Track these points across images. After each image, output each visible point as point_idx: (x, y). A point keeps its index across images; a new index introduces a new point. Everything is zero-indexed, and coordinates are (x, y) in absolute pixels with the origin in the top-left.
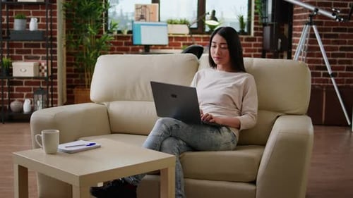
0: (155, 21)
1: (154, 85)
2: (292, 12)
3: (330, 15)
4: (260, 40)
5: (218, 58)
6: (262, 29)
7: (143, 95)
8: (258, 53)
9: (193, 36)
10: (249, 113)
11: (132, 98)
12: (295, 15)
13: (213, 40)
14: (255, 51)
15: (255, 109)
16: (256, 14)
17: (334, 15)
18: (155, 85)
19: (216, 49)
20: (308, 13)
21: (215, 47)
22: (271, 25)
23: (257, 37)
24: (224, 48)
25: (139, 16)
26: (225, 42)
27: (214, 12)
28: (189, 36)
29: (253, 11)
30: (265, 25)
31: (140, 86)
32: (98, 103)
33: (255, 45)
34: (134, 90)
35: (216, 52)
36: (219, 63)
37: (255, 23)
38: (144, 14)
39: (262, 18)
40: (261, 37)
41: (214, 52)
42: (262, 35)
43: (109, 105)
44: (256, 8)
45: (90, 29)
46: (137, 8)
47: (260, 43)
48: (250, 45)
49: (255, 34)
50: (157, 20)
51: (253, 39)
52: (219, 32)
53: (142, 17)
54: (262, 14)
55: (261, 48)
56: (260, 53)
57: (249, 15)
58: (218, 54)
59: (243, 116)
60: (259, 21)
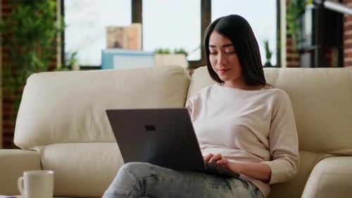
0: (136, 49)
1: (111, 114)
2: (342, 29)
5: (224, 71)
6: (299, 59)
7: (99, 132)
10: (286, 155)
11: (80, 139)
12: (347, 33)
13: (211, 43)
15: (294, 148)
16: (289, 36)
18: (114, 115)
19: (219, 57)
21: (215, 53)
22: (312, 52)
24: (231, 53)
25: (112, 44)
26: (229, 42)
29: (284, 32)
30: (302, 52)
31: (92, 118)
32: (27, 148)
34: (82, 126)
35: (219, 62)
36: (228, 79)
37: (289, 51)
38: (119, 40)
39: (298, 42)
41: (216, 62)
43: (42, 152)
44: (288, 28)
45: (35, 59)
46: (110, 31)
50: (139, 46)
52: (217, 27)
53: (117, 45)
54: (297, 36)
57: (279, 38)
58: (222, 64)
59: (275, 162)
60: (294, 47)
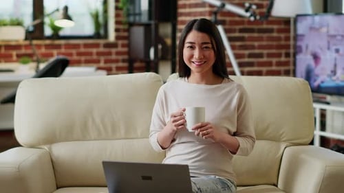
3: (241, 11)
4: (123, 46)
6: (128, 30)
8: (121, 64)
9: (35, 42)
12: (181, 11)
14: (117, 61)
17: (247, 11)
20: (207, 9)
22: (147, 26)
23: (120, 42)
27: (66, 9)
28: (27, 42)
30: (132, 24)
33: (118, 53)
37: (117, 23)
39: (129, 15)
40: (125, 42)
41: (193, 56)
42: (127, 38)
43: (50, 149)
47: (125, 49)
48: (110, 54)
49: (117, 38)
51: (114, 45)
54: (128, 10)
55: (126, 57)
56: (126, 65)
60: (123, 19)
